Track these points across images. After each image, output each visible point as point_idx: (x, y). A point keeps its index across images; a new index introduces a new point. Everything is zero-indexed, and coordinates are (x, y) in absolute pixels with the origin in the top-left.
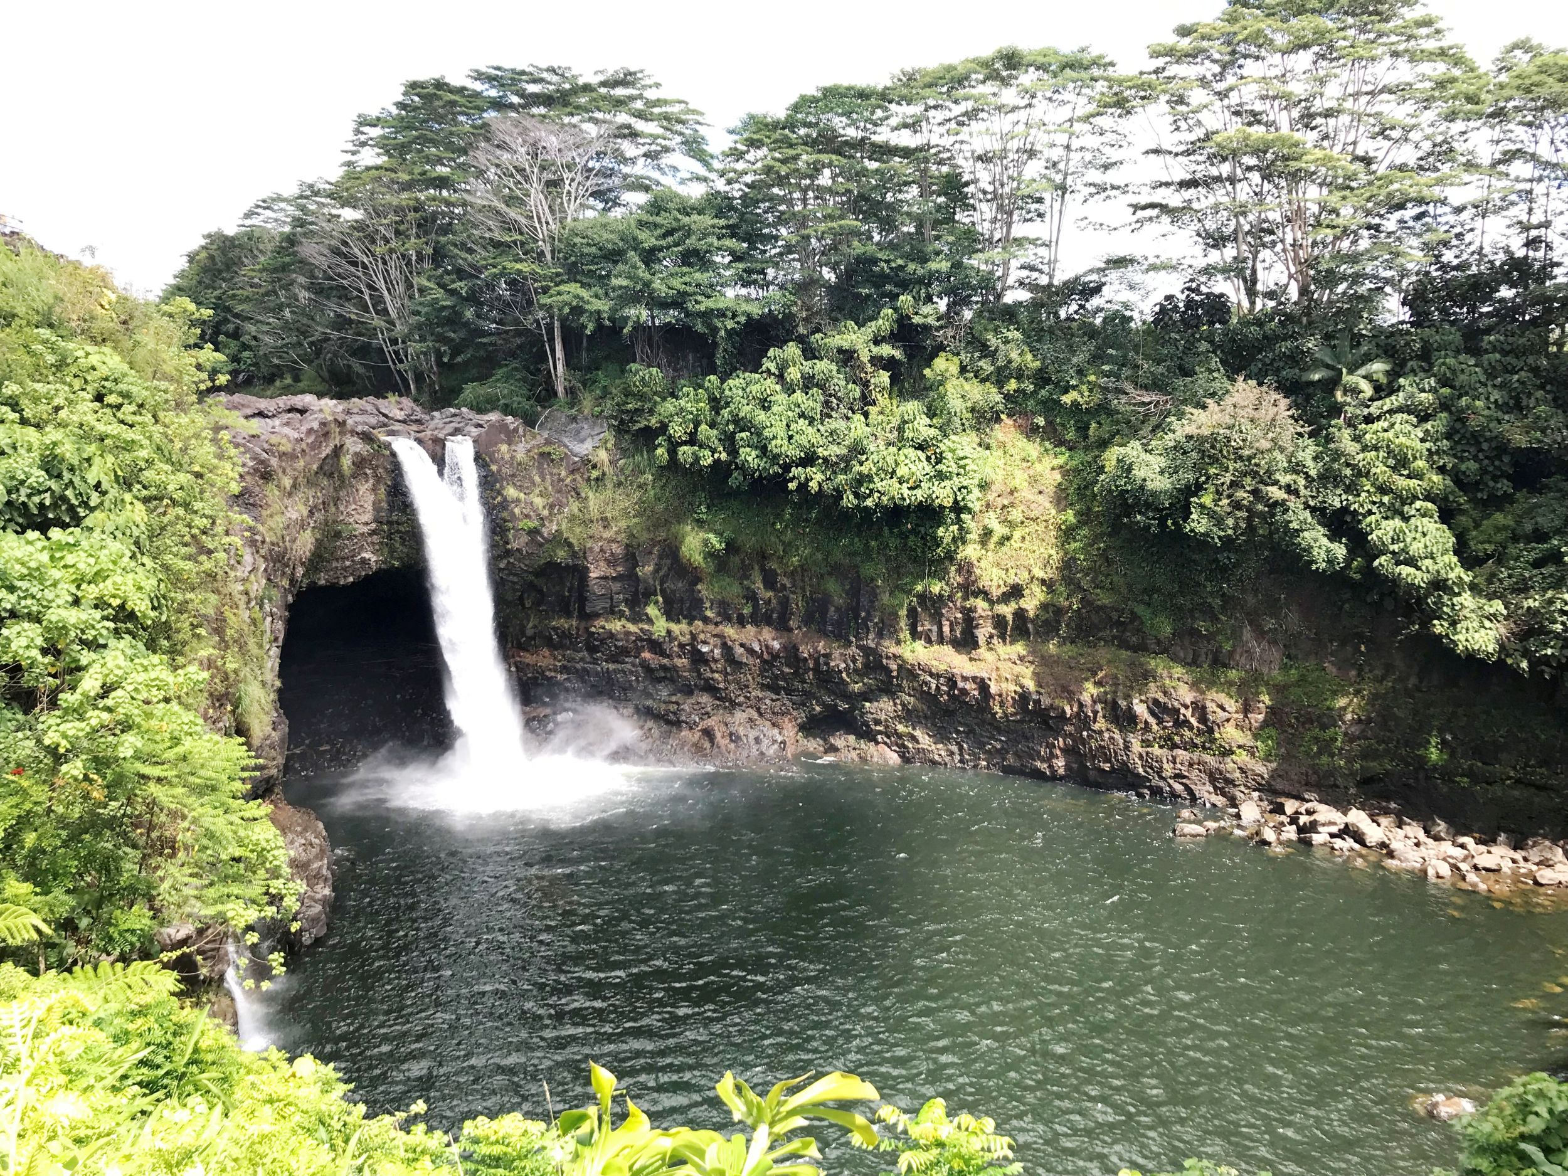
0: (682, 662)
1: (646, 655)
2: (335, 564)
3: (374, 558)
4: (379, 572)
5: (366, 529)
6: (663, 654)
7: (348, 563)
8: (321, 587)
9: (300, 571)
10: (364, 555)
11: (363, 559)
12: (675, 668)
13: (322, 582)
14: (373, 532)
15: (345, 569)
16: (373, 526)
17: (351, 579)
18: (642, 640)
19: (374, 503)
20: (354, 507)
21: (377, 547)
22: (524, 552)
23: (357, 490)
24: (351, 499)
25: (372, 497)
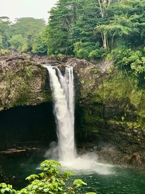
2: (31, 100)
3: (42, 99)
4: (43, 102)
5: (38, 91)
7: (34, 100)
8: (28, 105)
10: (39, 98)
11: (38, 99)
13: (28, 104)
14: (41, 92)
17: (36, 104)
18: (120, 127)
19: (42, 84)
20: (35, 85)
21: (42, 96)
22: (87, 99)
23: (37, 80)
24: (35, 83)
25: (41, 82)
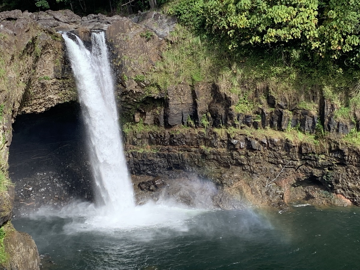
0: (223, 150)
1: (203, 147)
2: (35, 101)
3: (56, 97)
4: (58, 105)
5: (50, 82)
6: (212, 145)
7: (41, 101)
8: (28, 114)
9: (17, 106)
10: (51, 96)
11: (50, 99)
12: (219, 153)
13: (29, 112)
14: (55, 84)
15: (40, 104)
16: (55, 80)
17: (44, 109)
18: (200, 138)
19: (54, 68)
20: (44, 70)
21: (57, 92)
22: (134, 92)
23: (45, 61)
24: (42, 66)
25: (53, 65)
